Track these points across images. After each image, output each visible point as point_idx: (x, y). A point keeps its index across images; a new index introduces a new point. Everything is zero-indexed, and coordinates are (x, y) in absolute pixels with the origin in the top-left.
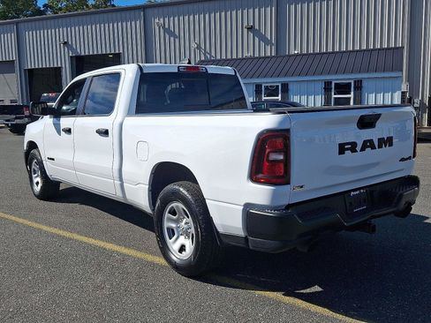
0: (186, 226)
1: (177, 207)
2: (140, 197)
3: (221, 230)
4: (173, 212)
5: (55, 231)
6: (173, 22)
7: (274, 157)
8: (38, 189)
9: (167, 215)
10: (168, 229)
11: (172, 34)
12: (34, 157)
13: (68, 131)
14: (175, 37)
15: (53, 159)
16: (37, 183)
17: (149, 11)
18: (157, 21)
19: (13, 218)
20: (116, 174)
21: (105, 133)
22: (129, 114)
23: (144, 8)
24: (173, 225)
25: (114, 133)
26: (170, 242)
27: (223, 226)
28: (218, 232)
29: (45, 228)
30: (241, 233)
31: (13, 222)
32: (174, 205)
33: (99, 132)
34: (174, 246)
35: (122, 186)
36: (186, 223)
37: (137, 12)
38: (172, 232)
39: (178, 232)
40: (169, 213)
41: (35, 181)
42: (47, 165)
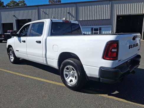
0: (72, 73)
1: (69, 67)
2: (54, 64)
3: (88, 75)
4: (68, 69)
5: (22, 75)
6: (46, 10)
7: (113, 50)
8: (12, 60)
9: (65, 70)
10: (65, 74)
11: (46, 14)
12: (11, 50)
13: (24, 42)
14: (47, 15)
15: (18, 51)
16: (12, 58)
17: (39, 7)
18: (42, 10)
19: (5, 71)
20: (44, 56)
21: (40, 42)
22: (48, 36)
23: (38, 6)
24: (67, 73)
25: (43, 42)
26: (66, 79)
27: (90, 74)
28: (87, 76)
29: (18, 74)
30: (98, 77)
31: (6, 72)
32: (68, 66)
33: (37, 42)
34: (68, 80)
35: (46, 60)
36: (73, 72)
37: (36, 7)
38: (67, 75)
39: (69, 75)
40: (66, 69)
41: (11, 58)
42: (16, 53)
